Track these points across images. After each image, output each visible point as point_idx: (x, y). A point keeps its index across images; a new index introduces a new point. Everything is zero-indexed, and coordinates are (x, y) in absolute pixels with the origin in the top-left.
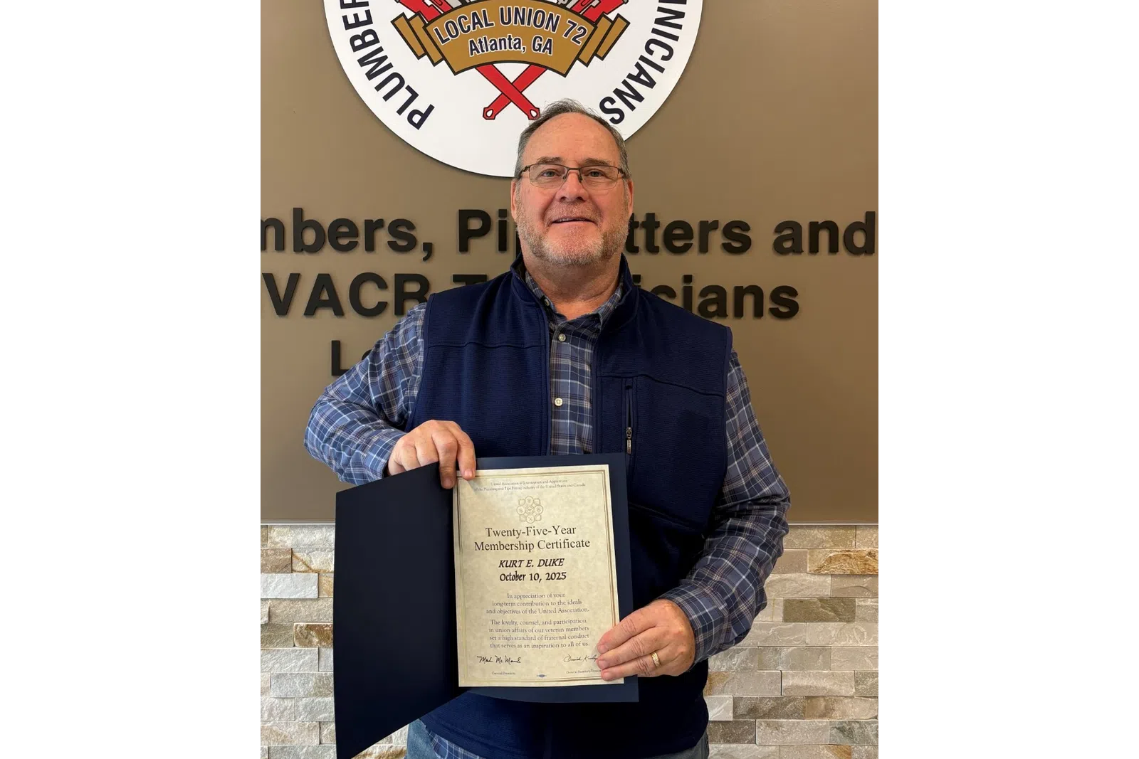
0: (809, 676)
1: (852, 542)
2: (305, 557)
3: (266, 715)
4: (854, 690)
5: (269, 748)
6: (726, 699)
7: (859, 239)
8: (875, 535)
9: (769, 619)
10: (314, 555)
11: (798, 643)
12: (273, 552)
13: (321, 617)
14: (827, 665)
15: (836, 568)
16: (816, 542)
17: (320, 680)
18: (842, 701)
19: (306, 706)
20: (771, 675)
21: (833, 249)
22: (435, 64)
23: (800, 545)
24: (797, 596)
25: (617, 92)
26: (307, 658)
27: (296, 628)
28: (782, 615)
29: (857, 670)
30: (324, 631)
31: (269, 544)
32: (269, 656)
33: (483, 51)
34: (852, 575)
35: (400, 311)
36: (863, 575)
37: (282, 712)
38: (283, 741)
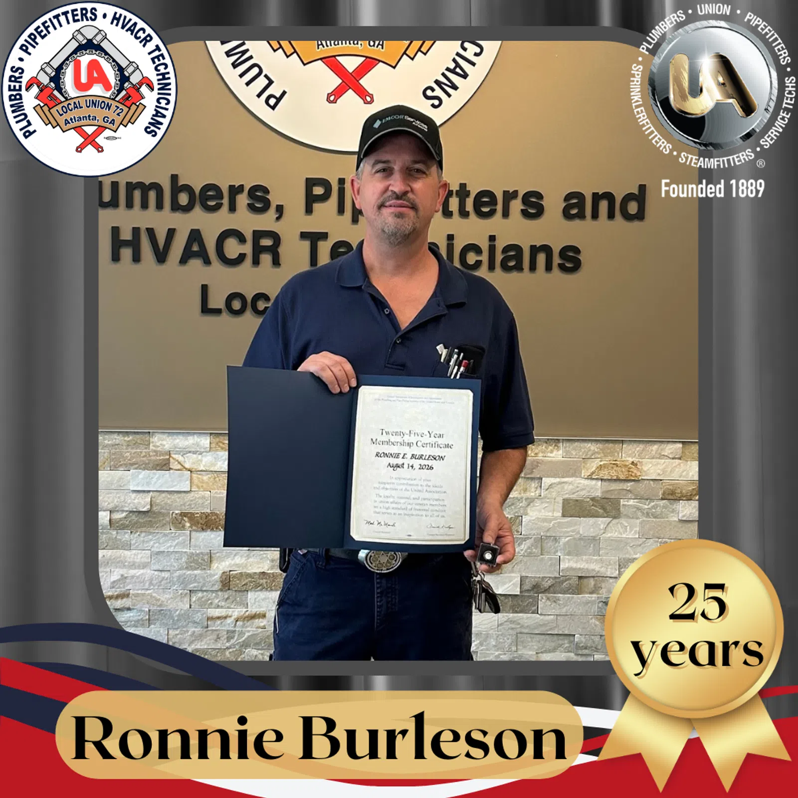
0: (582, 560)
1: (618, 454)
2: (180, 458)
3: (147, 584)
4: (617, 572)
5: (149, 610)
6: (515, 577)
7: (633, 208)
8: (638, 449)
9: (550, 514)
10: (187, 457)
11: (574, 534)
12: (154, 454)
13: (193, 506)
14: (597, 552)
15: (605, 474)
16: (590, 453)
17: (191, 557)
18: (608, 581)
19: (179, 577)
20: (551, 559)
21: (611, 216)
22: (288, 57)
23: (576, 455)
24: (574, 497)
25: (437, 82)
26: (181, 539)
27: (172, 515)
28: (561, 511)
29: (620, 556)
30: (195, 517)
31: (151, 447)
32: (150, 537)
33: (327, 46)
34: (618, 480)
35: (256, 262)
36: (626, 481)
37: (161, 582)
38: (161, 605)
